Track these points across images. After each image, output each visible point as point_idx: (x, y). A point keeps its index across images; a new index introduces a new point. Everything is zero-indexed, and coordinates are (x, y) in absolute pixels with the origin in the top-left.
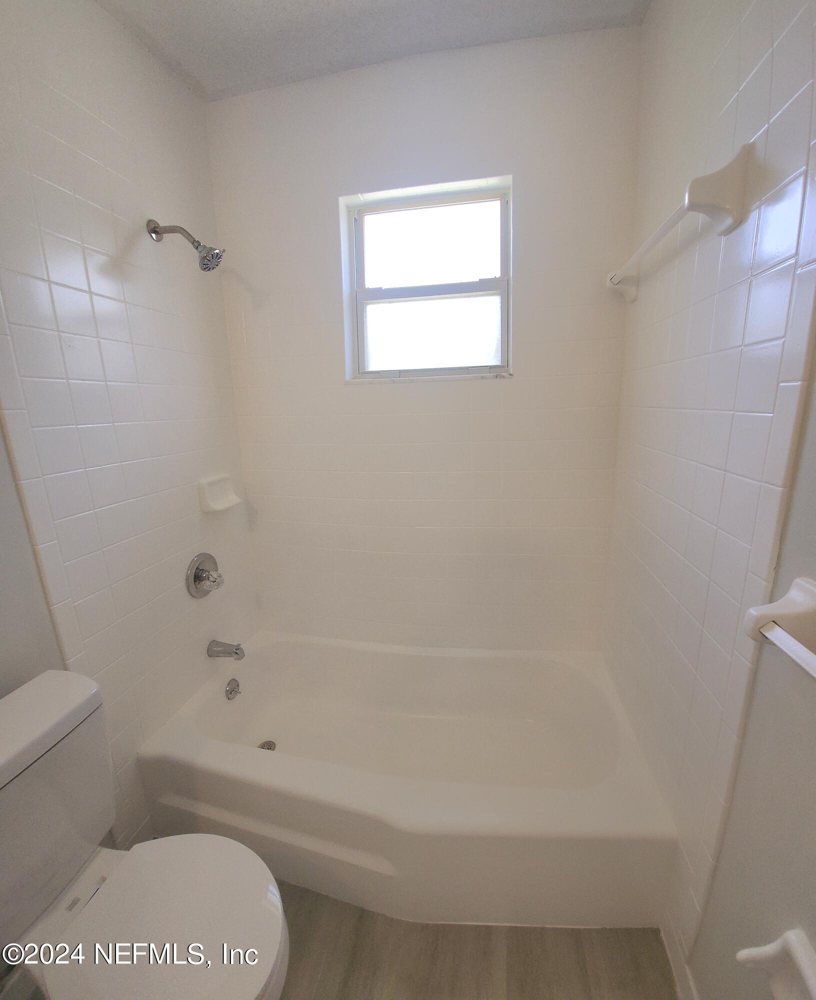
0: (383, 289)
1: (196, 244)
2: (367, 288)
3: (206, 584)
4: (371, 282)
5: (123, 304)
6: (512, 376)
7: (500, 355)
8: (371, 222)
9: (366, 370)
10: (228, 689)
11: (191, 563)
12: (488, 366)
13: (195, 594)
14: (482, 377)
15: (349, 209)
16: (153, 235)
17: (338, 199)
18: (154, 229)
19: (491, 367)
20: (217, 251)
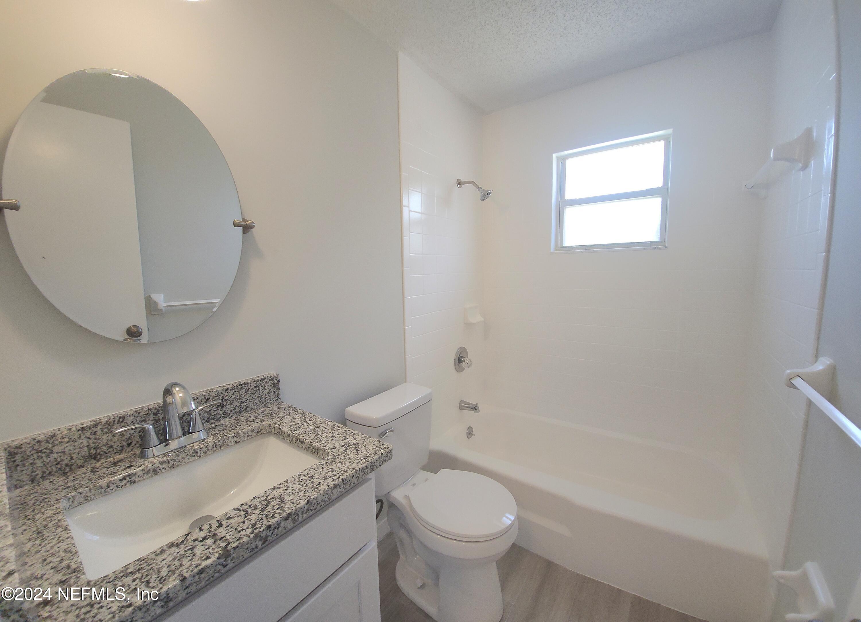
0: (577, 199)
1: (479, 188)
2: (566, 199)
3: (463, 364)
4: (569, 196)
5: (421, 214)
6: (666, 248)
7: (659, 234)
8: (570, 163)
9: (564, 246)
10: (468, 431)
11: (456, 353)
12: (649, 242)
13: (458, 371)
14: (644, 249)
15: (558, 158)
16: (458, 185)
17: (553, 155)
18: (460, 183)
19: (652, 242)
20: (490, 191)
